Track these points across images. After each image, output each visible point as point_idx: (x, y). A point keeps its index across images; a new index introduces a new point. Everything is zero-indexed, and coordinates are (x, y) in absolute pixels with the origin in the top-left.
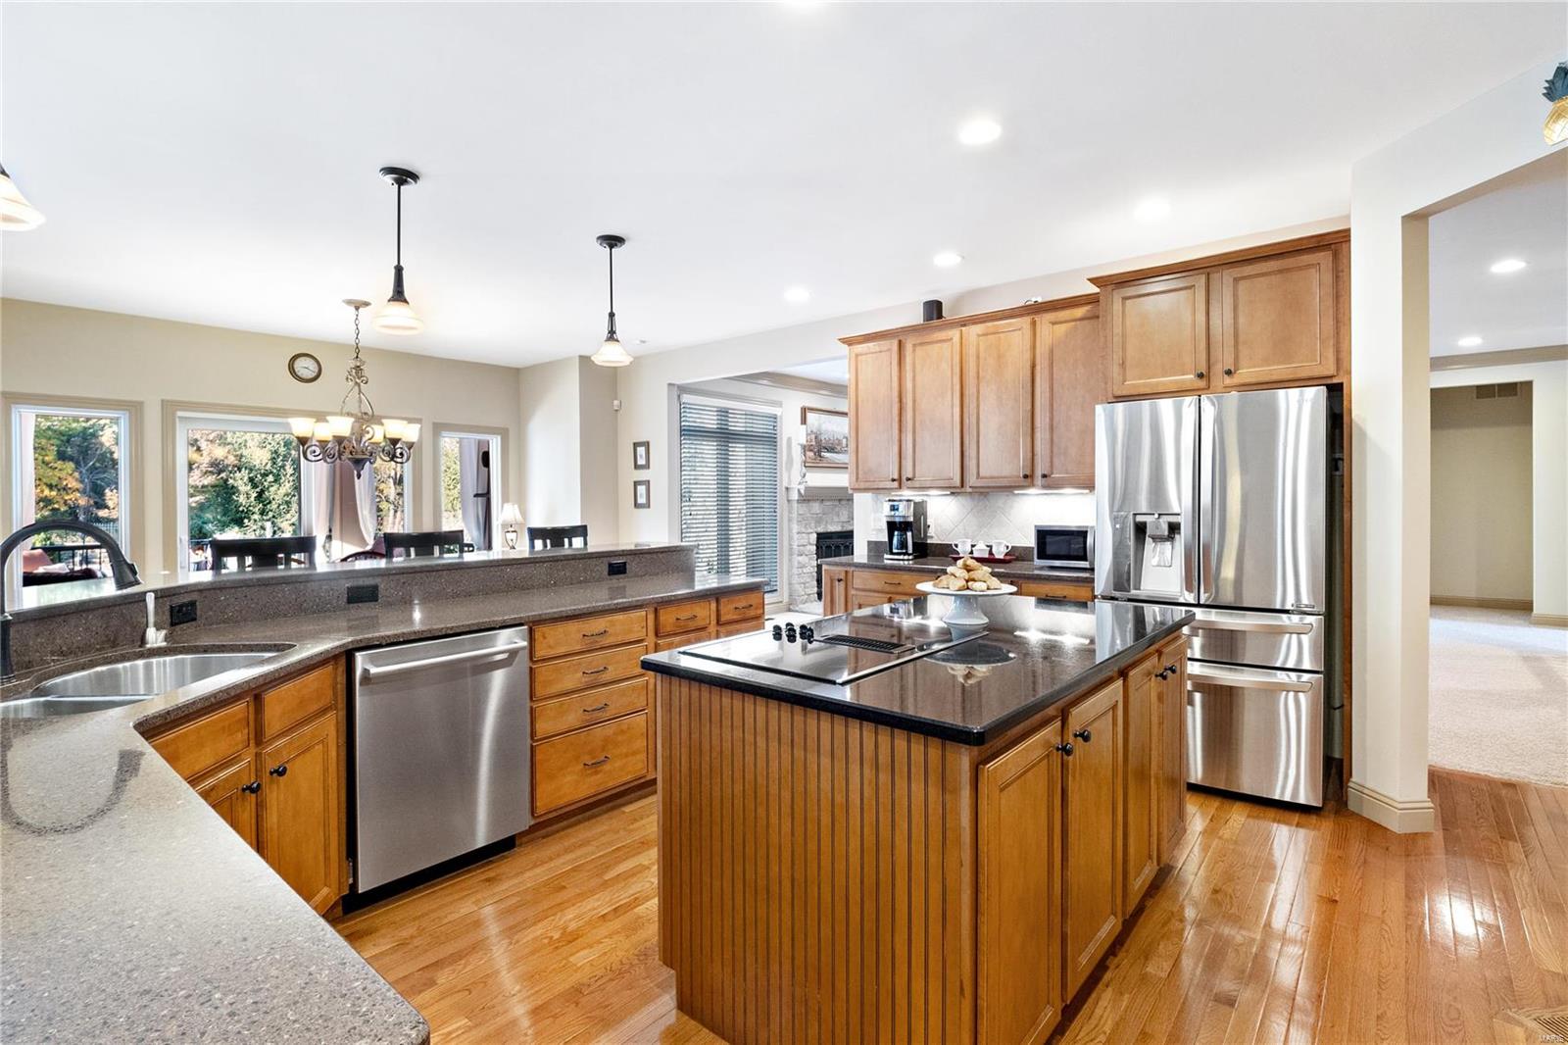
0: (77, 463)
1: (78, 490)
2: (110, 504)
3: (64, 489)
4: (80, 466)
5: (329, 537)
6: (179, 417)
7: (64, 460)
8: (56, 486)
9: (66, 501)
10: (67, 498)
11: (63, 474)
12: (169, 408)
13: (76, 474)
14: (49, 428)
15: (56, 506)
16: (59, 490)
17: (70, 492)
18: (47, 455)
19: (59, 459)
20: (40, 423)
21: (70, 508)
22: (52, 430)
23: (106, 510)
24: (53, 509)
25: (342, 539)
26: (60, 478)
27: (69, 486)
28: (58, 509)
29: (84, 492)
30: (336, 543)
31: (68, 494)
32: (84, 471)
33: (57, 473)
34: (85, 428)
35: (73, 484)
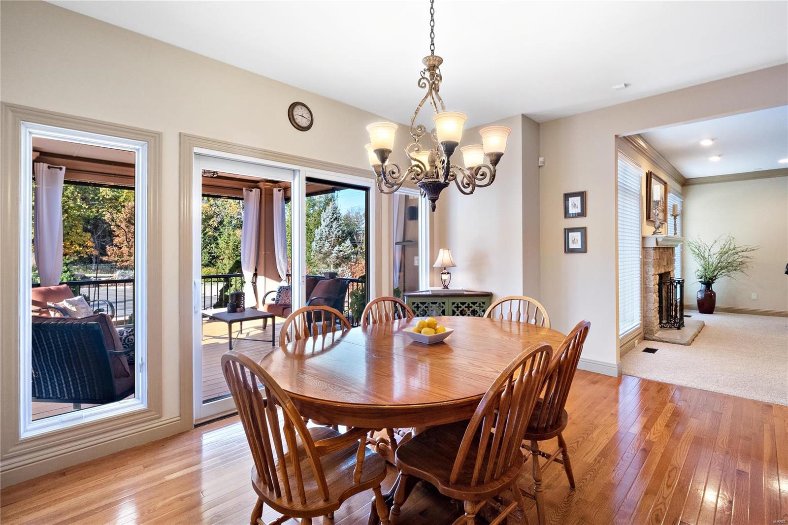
0: (92, 233)
1: (92, 247)
2: (109, 253)
3: (86, 247)
4: (94, 235)
5: (255, 275)
6: (196, 154)
7: (86, 232)
8: (82, 245)
9: (87, 252)
10: (87, 251)
11: (85, 239)
12: (185, 141)
13: (92, 239)
14: (79, 216)
15: (82, 255)
16: (84, 247)
17: (89, 248)
18: (78, 230)
19: (84, 231)
20: (75, 213)
21: (89, 256)
22: (80, 216)
23: (107, 257)
24: (81, 256)
25: (265, 275)
26: (84, 241)
27: (88, 245)
28: (83, 257)
29: (95, 248)
30: (261, 279)
31: (88, 249)
32: (95, 237)
33: (82, 238)
34: (96, 216)
35: (90, 244)
